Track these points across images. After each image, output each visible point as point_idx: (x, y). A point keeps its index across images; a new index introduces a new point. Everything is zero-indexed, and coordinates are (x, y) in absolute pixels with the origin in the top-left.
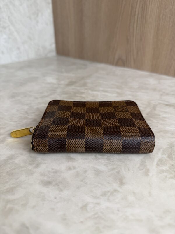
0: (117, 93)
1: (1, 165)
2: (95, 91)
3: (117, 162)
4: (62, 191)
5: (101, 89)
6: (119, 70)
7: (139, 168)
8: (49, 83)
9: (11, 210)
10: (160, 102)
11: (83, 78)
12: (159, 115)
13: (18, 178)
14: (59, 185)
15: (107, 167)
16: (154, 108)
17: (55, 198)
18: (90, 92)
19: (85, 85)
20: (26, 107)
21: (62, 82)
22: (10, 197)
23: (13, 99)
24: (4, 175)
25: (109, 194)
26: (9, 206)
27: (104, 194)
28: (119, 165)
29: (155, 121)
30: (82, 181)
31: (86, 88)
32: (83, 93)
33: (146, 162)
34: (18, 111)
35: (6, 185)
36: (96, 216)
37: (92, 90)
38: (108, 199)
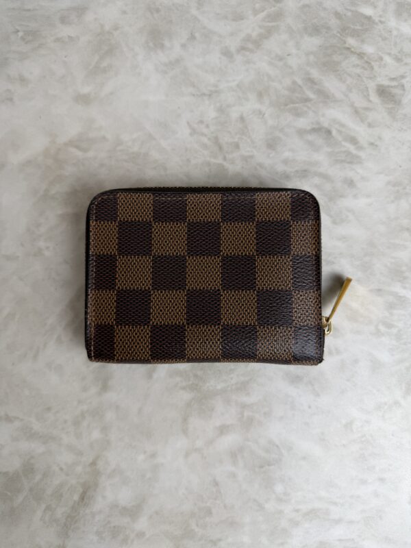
4: (318, 395)
14: (313, 385)
22: (245, 399)
25: (386, 407)
26: (247, 413)
30: (348, 380)
36: (363, 439)
37: (399, 10)
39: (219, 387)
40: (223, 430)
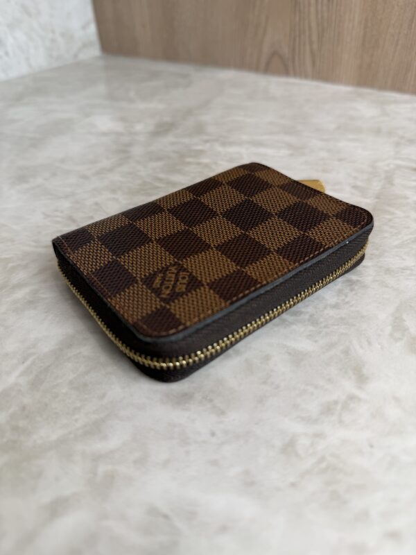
0: (290, 146)
1: (49, 366)
2: (231, 144)
3: (336, 327)
4: (223, 413)
5: (245, 137)
6: (276, 85)
7: (391, 335)
8: (104, 134)
9: (110, 478)
10: (399, 162)
11: (189, 112)
12: (406, 198)
13: (104, 396)
14: (211, 401)
15: (316, 341)
16: (389, 179)
17: (213, 434)
18: (219, 148)
19: (200, 129)
20: (66, 205)
21: (139, 127)
22: (98, 446)
23: (25, 186)
24: (64, 391)
25: (339, 407)
26: (102, 468)
27: (328, 410)
28: (342, 334)
29: (399, 213)
30: (265, 383)
31: (205, 138)
32: (200, 153)
33: (404, 321)
34: (46, 216)
35: (77, 416)
36: (323, 465)
37: (224, 144)
38: (341, 422)
39: (54, 437)
40: (56, 508)
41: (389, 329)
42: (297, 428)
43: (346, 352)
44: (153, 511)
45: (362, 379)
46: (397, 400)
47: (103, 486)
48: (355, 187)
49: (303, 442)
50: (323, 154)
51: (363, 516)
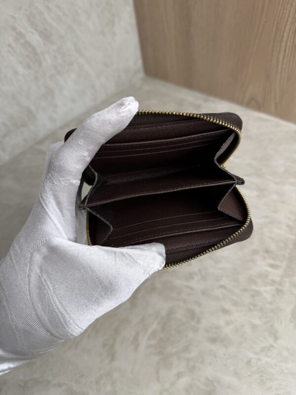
0: (257, 188)
1: (166, 322)
3: (269, 314)
6: (252, 120)
7: (290, 320)
9: (194, 367)
13: (187, 336)
15: (261, 320)
17: (224, 355)
24: (173, 332)
27: (263, 350)
28: (271, 317)
38: (266, 355)
41: (289, 316)
42: (252, 355)
43: (272, 326)
44: (207, 379)
45: (276, 339)
46: (287, 348)
47: (192, 369)
48: (288, 226)
49: (254, 361)
50: (275, 197)
51: (270, 388)
